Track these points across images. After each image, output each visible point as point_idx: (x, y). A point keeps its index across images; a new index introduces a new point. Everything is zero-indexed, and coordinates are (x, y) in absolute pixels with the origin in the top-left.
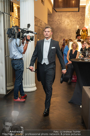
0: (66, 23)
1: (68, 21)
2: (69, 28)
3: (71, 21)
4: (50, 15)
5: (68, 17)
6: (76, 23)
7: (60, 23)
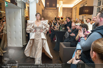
0: (50, 14)
1: (51, 13)
2: (51, 16)
3: (52, 14)
4: (43, 11)
5: (51, 12)
6: (55, 14)
7: (47, 15)
